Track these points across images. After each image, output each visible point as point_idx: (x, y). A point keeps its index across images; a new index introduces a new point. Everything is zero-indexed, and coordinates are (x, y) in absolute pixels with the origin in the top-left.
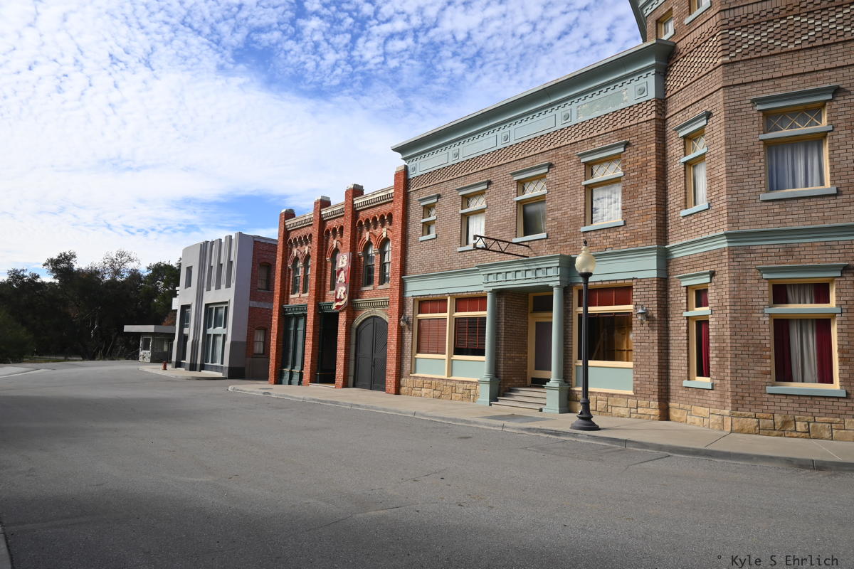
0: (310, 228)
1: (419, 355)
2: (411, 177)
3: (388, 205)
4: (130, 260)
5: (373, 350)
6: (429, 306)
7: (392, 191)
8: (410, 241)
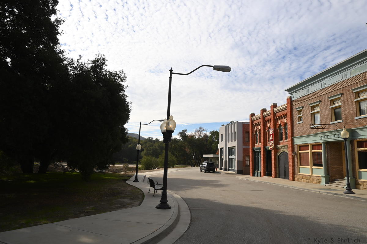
0: (260, 120)
1: (301, 166)
2: (293, 100)
3: (286, 111)
4: (204, 130)
5: (285, 164)
6: (303, 148)
7: (286, 106)
8: (294, 124)
